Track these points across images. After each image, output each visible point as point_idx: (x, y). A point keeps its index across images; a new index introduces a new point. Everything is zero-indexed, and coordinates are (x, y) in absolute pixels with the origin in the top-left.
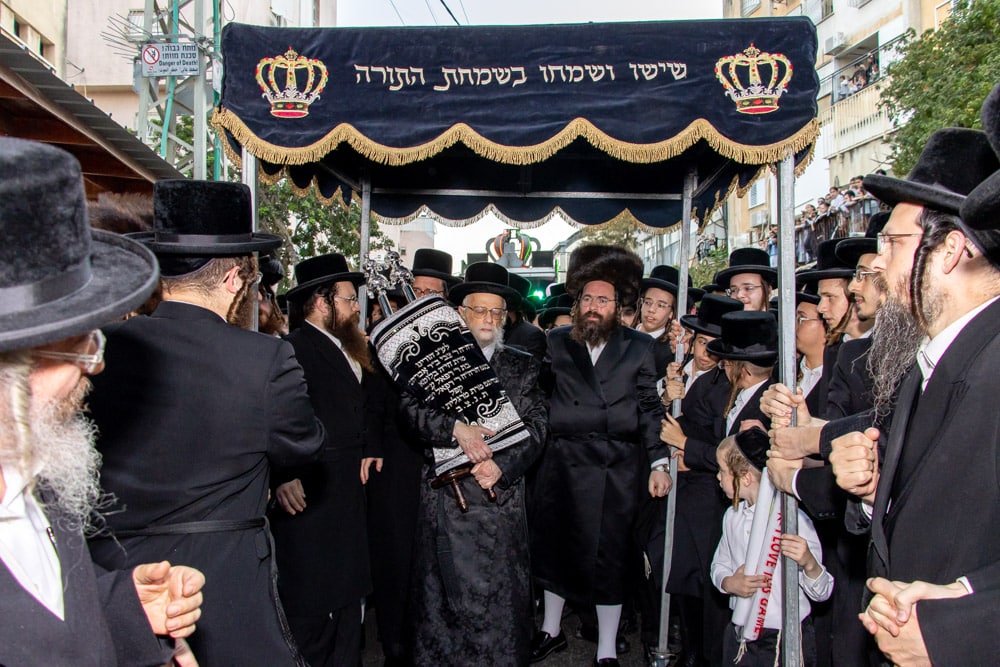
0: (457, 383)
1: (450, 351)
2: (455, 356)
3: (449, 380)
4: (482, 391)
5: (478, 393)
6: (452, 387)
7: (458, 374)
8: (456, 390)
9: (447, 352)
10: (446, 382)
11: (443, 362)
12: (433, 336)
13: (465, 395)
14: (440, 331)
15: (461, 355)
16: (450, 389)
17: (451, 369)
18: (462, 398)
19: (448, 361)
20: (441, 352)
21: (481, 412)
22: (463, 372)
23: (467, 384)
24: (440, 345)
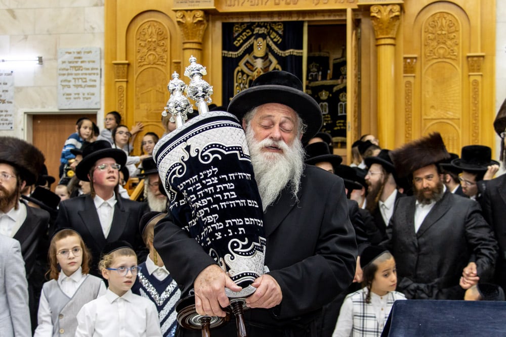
0: (213, 211)
1: (217, 175)
2: (221, 181)
3: (205, 206)
4: (241, 226)
5: (235, 227)
6: (206, 214)
7: (217, 201)
8: (210, 219)
9: (213, 176)
10: (201, 208)
11: (205, 186)
12: (203, 158)
13: (219, 226)
14: (213, 153)
15: (229, 181)
16: (204, 217)
17: (212, 195)
18: (214, 228)
19: (210, 186)
20: (206, 175)
21: (233, 247)
22: (224, 201)
23: (224, 215)
24: (208, 167)
